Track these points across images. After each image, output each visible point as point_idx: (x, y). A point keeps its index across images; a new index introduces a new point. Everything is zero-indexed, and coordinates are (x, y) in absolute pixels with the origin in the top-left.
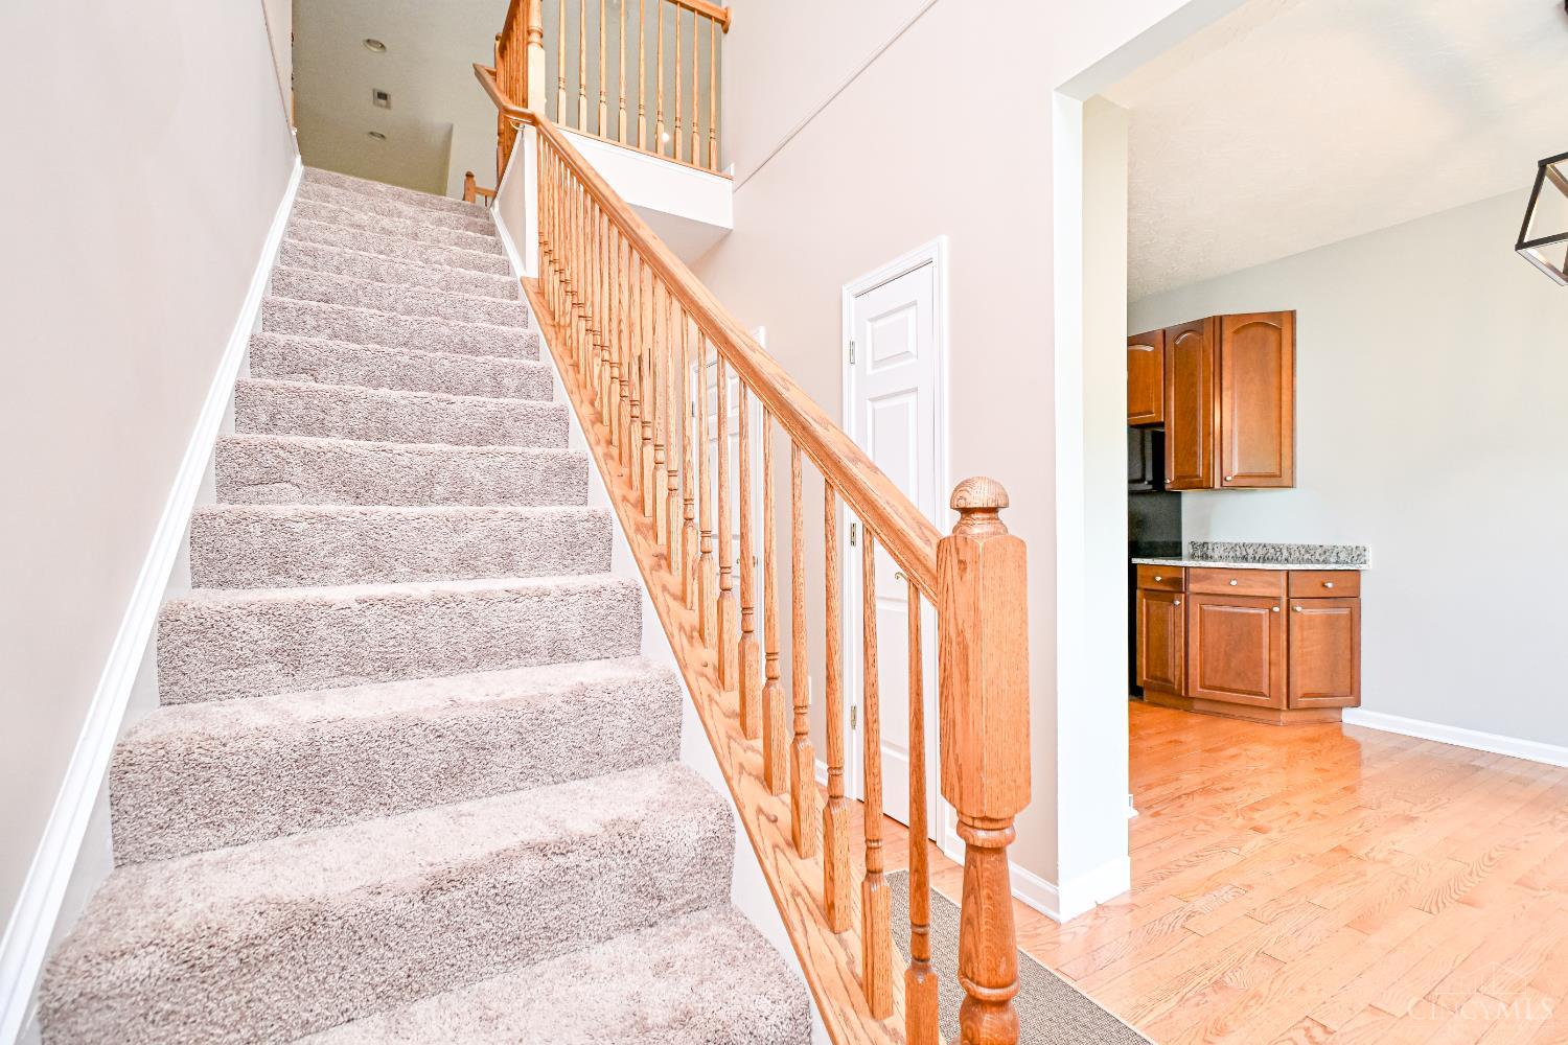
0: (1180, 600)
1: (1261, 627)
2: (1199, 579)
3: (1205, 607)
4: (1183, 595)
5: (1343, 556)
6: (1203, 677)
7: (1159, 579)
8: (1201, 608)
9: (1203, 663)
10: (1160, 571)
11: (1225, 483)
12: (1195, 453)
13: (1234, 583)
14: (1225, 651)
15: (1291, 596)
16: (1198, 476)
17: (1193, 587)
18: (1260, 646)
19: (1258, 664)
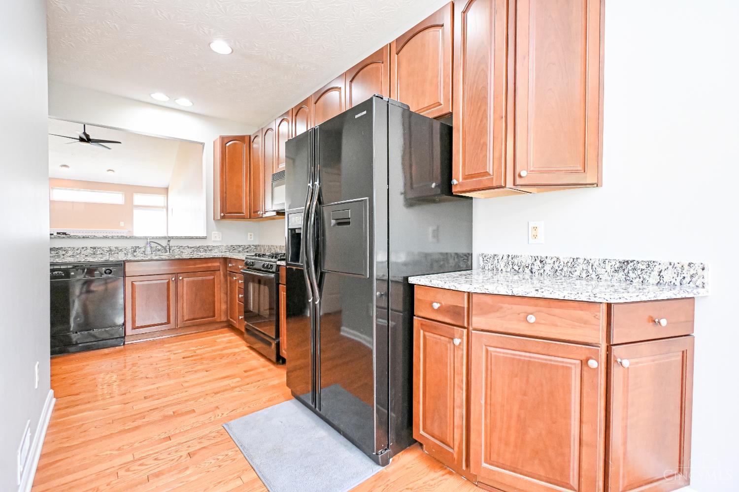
0: (461, 337)
1: (569, 386)
2: (486, 311)
3: (490, 349)
4: (465, 331)
5: (668, 276)
6: (489, 445)
7: (436, 306)
8: (487, 351)
9: (491, 429)
10: (439, 296)
11: (519, 181)
12: (485, 144)
13: (532, 319)
14: (519, 416)
15: (615, 340)
16: (486, 174)
17: (477, 321)
18: (566, 414)
19: (562, 441)
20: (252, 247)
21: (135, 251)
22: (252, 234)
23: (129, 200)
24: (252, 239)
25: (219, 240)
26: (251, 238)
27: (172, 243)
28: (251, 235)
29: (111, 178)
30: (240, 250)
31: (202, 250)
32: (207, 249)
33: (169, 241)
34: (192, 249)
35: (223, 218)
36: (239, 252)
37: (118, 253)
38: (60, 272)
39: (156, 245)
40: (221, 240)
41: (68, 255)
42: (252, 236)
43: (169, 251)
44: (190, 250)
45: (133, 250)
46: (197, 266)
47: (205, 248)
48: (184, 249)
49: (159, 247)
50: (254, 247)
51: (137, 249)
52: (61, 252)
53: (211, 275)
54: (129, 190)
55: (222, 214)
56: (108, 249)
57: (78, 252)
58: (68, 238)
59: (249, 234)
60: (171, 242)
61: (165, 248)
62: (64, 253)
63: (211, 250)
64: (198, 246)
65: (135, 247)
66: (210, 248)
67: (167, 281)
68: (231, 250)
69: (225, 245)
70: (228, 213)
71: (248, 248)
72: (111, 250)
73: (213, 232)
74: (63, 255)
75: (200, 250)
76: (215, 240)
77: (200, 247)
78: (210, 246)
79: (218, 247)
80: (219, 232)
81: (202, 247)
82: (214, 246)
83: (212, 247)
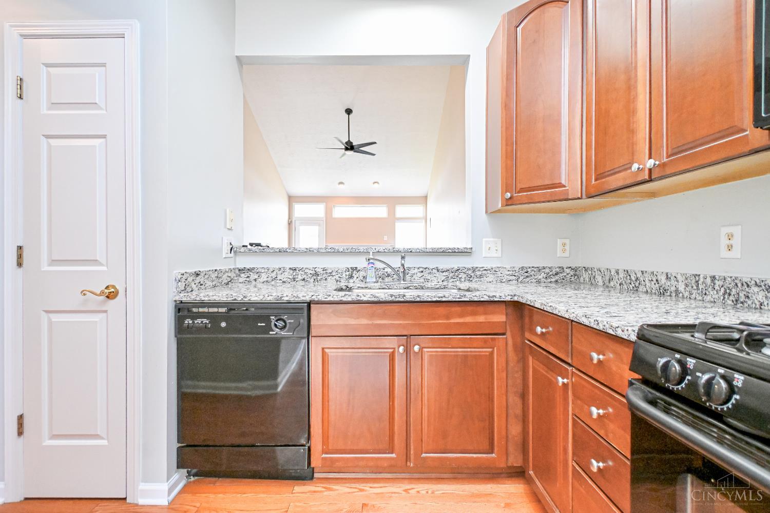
20: (568, 271)
21: (351, 277)
22: (567, 241)
23: (392, 212)
24: (567, 254)
25: (496, 255)
26: (564, 251)
27: (409, 262)
28: (564, 245)
29: (376, 190)
30: (540, 277)
31: (463, 276)
32: (474, 274)
33: (403, 258)
34: (444, 274)
35: (509, 202)
36: (539, 282)
37: (326, 280)
38: (205, 321)
39: (383, 266)
40: (500, 255)
41: (261, 280)
42: (567, 247)
43: (404, 276)
44: (442, 276)
45: (347, 273)
46: (452, 321)
47: (470, 272)
48: (430, 273)
49: (389, 270)
50: (572, 273)
51: (355, 272)
52: (253, 276)
53: (485, 344)
54: (392, 201)
55: (508, 195)
56: (313, 272)
57: (274, 275)
58: (262, 252)
59: (559, 242)
60: (406, 259)
61: (396, 272)
62: (256, 277)
63: (481, 276)
64: (456, 268)
65: (351, 268)
66: (478, 273)
67: (392, 350)
68: (521, 278)
69: (508, 267)
70: (522, 190)
71: (556, 274)
72: (317, 274)
73: (484, 239)
74: (255, 280)
75: (460, 276)
76: (488, 255)
77: (460, 271)
78: (477, 268)
79: (494, 271)
80: (496, 239)
81: (463, 271)
82: (484, 269)
83: (481, 269)
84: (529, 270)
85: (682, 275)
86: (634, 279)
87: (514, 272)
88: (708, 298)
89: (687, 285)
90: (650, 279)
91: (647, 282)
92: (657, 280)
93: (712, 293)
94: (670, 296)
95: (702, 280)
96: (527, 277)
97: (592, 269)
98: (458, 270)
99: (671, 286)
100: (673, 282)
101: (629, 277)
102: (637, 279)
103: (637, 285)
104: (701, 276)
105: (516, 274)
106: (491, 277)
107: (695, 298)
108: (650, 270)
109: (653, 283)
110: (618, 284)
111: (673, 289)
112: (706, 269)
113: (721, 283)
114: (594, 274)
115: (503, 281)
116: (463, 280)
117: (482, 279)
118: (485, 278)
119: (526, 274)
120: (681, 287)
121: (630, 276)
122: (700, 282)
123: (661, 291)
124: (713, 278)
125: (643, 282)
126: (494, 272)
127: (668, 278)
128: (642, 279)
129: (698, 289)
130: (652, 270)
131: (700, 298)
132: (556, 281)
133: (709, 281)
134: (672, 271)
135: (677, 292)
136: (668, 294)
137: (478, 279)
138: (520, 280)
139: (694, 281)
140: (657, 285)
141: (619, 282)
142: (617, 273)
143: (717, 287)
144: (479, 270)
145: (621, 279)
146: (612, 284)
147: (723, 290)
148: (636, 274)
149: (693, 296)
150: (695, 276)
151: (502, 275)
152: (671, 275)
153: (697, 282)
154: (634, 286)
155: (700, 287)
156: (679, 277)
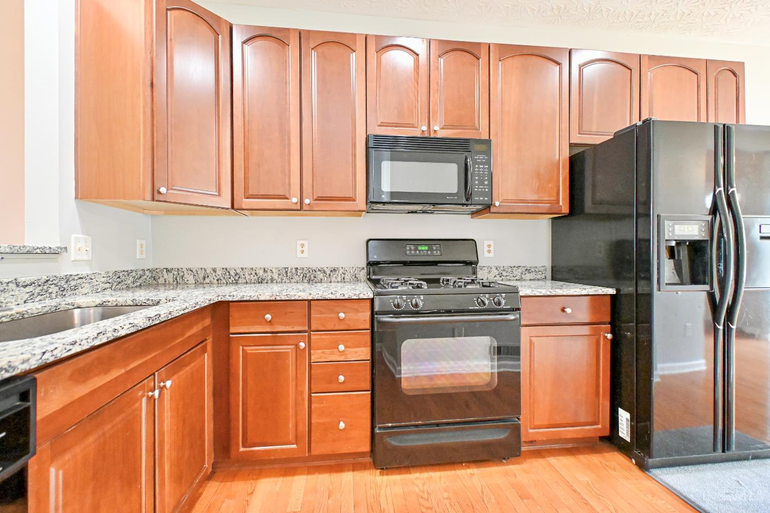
22: (144, 242)
24: (144, 256)
25: (87, 258)
26: (141, 253)
28: (142, 246)
30: (129, 282)
31: (54, 289)
32: (67, 285)
34: (30, 288)
35: (161, 198)
40: (91, 258)
42: (144, 250)
47: (63, 283)
55: (164, 190)
59: (138, 242)
63: (76, 288)
64: (45, 278)
66: (73, 283)
68: (115, 285)
69: (102, 272)
73: (73, 236)
75: (50, 291)
76: (79, 258)
77: (49, 282)
78: (71, 275)
79: (88, 278)
80: (86, 236)
81: (54, 282)
82: (79, 276)
83: (76, 278)
84: (121, 274)
85: (276, 268)
86: (233, 274)
87: (109, 278)
88: (294, 280)
89: (279, 275)
90: (250, 273)
91: (247, 275)
92: (256, 274)
93: (295, 277)
94: (267, 283)
95: (289, 270)
96: (119, 283)
97: (178, 269)
98: (47, 281)
99: (268, 276)
100: (269, 273)
101: (228, 274)
102: (236, 274)
103: (237, 278)
104: (289, 268)
105: (110, 281)
106: (87, 288)
107: (285, 282)
108: (249, 266)
109: (252, 276)
110: (215, 280)
111: (269, 278)
112: (292, 264)
113: (301, 271)
114: (181, 274)
115: (98, 291)
116: (53, 295)
117: (76, 291)
118: (80, 289)
119: (118, 279)
120: (275, 276)
121: (229, 272)
122: (288, 272)
123: (260, 281)
124: (297, 269)
125: (242, 276)
126: (90, 281)
127: (265, 271)
128: (242, 274)
129: (287, 276)
130: (251, 267)
131: (289, 281)
132: (140, 285)
133: (294, 270)
134: (268, 266)
135: (272, 280)
136: (266, 281)
137: (73, 292)
138: (113, 288)
139: (285, 271)
140: (256, 277)
141: (216, 278)
142: (214, 270)
143: (299, 274)
144: (74, 279)
145: (219, 275)
146: (207, 280)
147: (302, 275)
148: (235, 270)
149: (284, 280)
150: (285, 268)
151: (97, 283)
152: (268, 269)
153: (286, 272)
154: (233, 279)
155: (288, 274)
156: (274, 270)
